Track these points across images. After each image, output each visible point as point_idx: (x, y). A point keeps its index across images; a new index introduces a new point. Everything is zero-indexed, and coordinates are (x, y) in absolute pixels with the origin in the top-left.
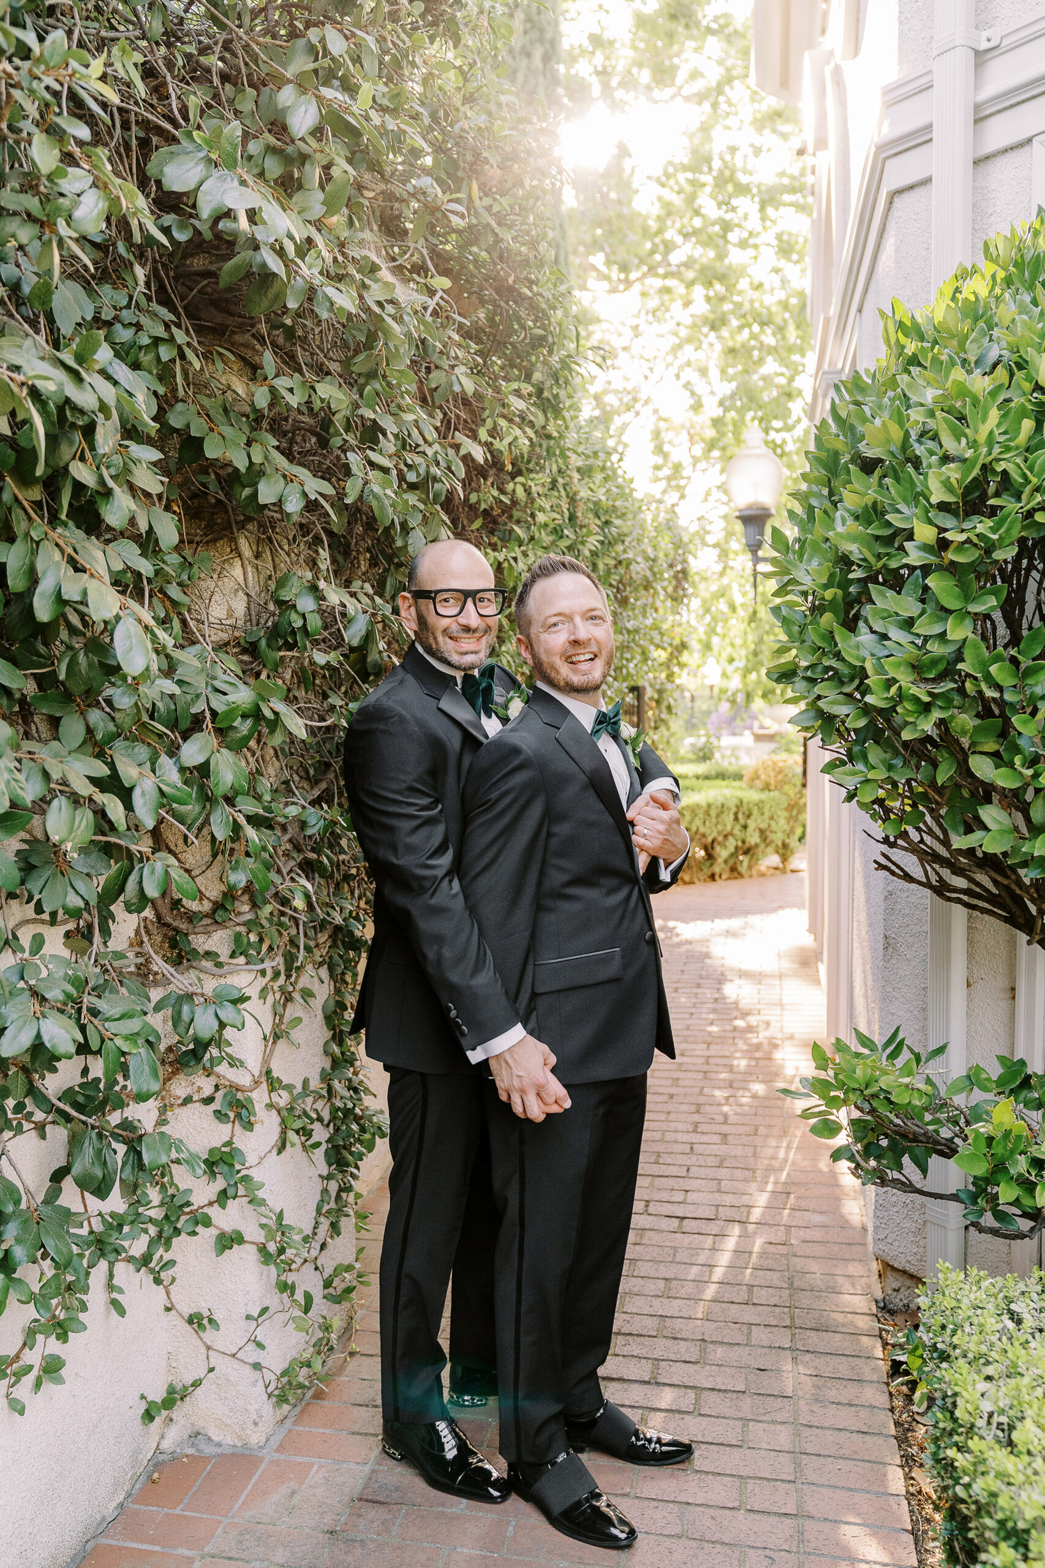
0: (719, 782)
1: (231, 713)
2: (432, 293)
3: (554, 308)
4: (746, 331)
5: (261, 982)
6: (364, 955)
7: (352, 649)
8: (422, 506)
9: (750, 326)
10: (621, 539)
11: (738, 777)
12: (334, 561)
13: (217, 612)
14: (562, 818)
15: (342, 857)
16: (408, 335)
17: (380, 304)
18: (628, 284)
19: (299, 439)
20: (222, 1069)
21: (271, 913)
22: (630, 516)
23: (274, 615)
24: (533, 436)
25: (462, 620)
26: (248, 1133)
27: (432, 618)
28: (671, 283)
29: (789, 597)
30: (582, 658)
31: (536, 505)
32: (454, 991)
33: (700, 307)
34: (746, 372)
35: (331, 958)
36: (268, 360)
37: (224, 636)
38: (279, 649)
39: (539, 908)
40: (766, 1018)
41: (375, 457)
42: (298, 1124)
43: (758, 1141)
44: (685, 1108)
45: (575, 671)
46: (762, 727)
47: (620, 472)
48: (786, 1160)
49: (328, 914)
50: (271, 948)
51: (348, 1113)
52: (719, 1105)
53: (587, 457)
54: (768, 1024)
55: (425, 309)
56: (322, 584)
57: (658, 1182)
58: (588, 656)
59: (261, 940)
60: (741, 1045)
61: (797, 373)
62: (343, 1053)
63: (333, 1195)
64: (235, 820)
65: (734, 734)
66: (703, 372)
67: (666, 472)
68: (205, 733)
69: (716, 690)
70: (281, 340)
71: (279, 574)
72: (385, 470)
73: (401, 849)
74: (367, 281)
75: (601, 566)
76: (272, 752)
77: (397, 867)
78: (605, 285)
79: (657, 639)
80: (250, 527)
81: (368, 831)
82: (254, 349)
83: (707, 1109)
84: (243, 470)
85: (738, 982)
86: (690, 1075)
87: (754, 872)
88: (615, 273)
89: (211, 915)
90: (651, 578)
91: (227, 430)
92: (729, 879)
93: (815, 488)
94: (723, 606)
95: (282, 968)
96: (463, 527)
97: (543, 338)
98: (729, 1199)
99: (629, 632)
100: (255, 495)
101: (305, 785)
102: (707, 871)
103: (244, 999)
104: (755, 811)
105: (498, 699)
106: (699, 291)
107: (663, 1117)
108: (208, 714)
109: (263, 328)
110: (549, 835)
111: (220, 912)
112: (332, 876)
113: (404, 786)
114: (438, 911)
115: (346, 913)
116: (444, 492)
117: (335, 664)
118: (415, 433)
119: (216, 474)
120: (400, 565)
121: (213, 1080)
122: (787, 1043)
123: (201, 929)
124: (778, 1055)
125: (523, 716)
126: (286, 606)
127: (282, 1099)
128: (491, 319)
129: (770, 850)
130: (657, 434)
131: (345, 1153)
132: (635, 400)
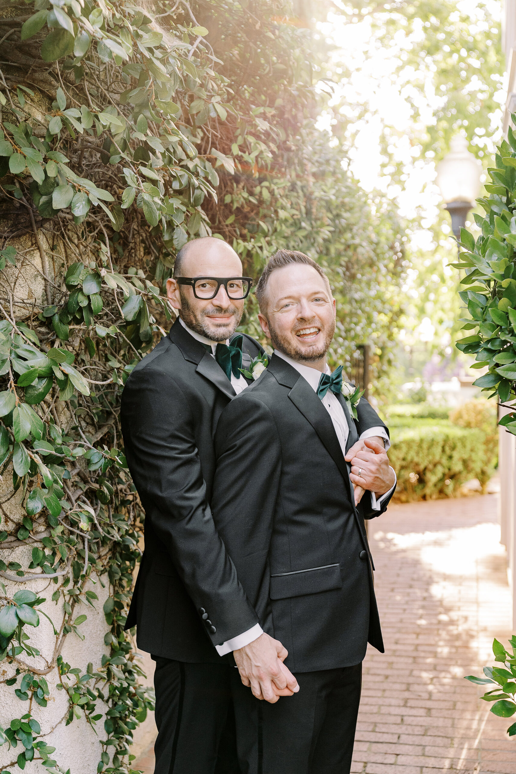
0: (430, 421)
1: (30, 375)
2: (192, 39)
3: (293, 48)
4: (455, 56)
5: (54, 587)
6: (138, 565)
7: (128, 323)
8: (184, 209)
9: (458, 51)
10: (349, 228)
11: (445, 416)
12: (114, 251)
13: (21, 293)
14: (292, 460)
15: (120, 487)
16: (172, 74)
17: (150, 50)
18: (361, 17)
19: (87, 154)
20: (22, 656)
21: (63, 532)
22: (356, 209)
23: (66, 295)
24: (275, 150)
25: (216, 302)
26: (42, 708)
27: (192, 300)
28: (395, 16)
29: (476, 284)
30: (308, 332)
31: (279, 204)
32: (206, 598)
33: (419, 36)
34: (456, 89)
35: (111, 567)
36: (61, 95)
37: (26, 313)
38: (69, 324)
39: (274, 532)
40: (465, 614)
41: (145, 171)
42: (83, 701)
43: (456, 715)
44: (397, 686)
45: (303, 343)
46: (467, 375)
47: (349, 174)
48: (477, 730)
49: (109, 533)
50: (61, 561)
51: (124, 691)
52: (425, 684)
53: (320, 164)
54: (466, 618)
55: (189, 51)
56: (103, 272)
57: (375, 747)
58: (313, 330)
59: (54, 554)
60: (444, 634)
61: (496, 89)
62: (120, 643)
63: (111, 756)
64: (32, 461)
65: (443, 381)
66: (421, 88)
67: (390, 169)
68: (9, 391)
69: (430, 346)
70: (72, 77)
71: (71, 263)
72: (154, 182)
73: (164, 484)
74: (140, 32)
75: (333, 251)
76: (64, 404)
77: (162, 498)
78: (343, 18)
79: (379, 305)
80: (47, 225)
81: (139, 469)
82: (50, 84)
83: (415, 688)
84: (40, 183)
85: (443, 583)
86: (402, 660)
87: (458, 494)
88: (350, 10)
89: (14, 533)
90: (375, 258)
91: (28, 151)
92: (438, 498)
93: (496, 197)
94: (435, 278)
95: (71, 576)
96: (220, 222)
97: (285, 72)
98: (431, 762)
99: (356, 301)
100: (50, 202)
101: (91, 429)
102: (419, 493)
103: (39, 601)
104: (459, 445)
105: (245, 363)
106: (418, 23)
107: (379, 694)
108: (11, 377)
109: (57, 67)
110: (283, 473)
111: (21, 532)
112: (111, 502)
113: (167, 434)
114: (193, 534)
115: (123, 532)
116: (203, 197)
117: (113, 335)
118: (179, 150)
119: (20, 184)
120: (167, 255)
121: (15, 665)
122: (481, 634)
123: (6, 545)
124: (474, 644)
125: (264, 377)
126: (75, 289)
127: (71, 681)
128: (242, 55)
129: (471, 475)
130: (383, 139)
131: (121, 723)
132: (366, 111)
